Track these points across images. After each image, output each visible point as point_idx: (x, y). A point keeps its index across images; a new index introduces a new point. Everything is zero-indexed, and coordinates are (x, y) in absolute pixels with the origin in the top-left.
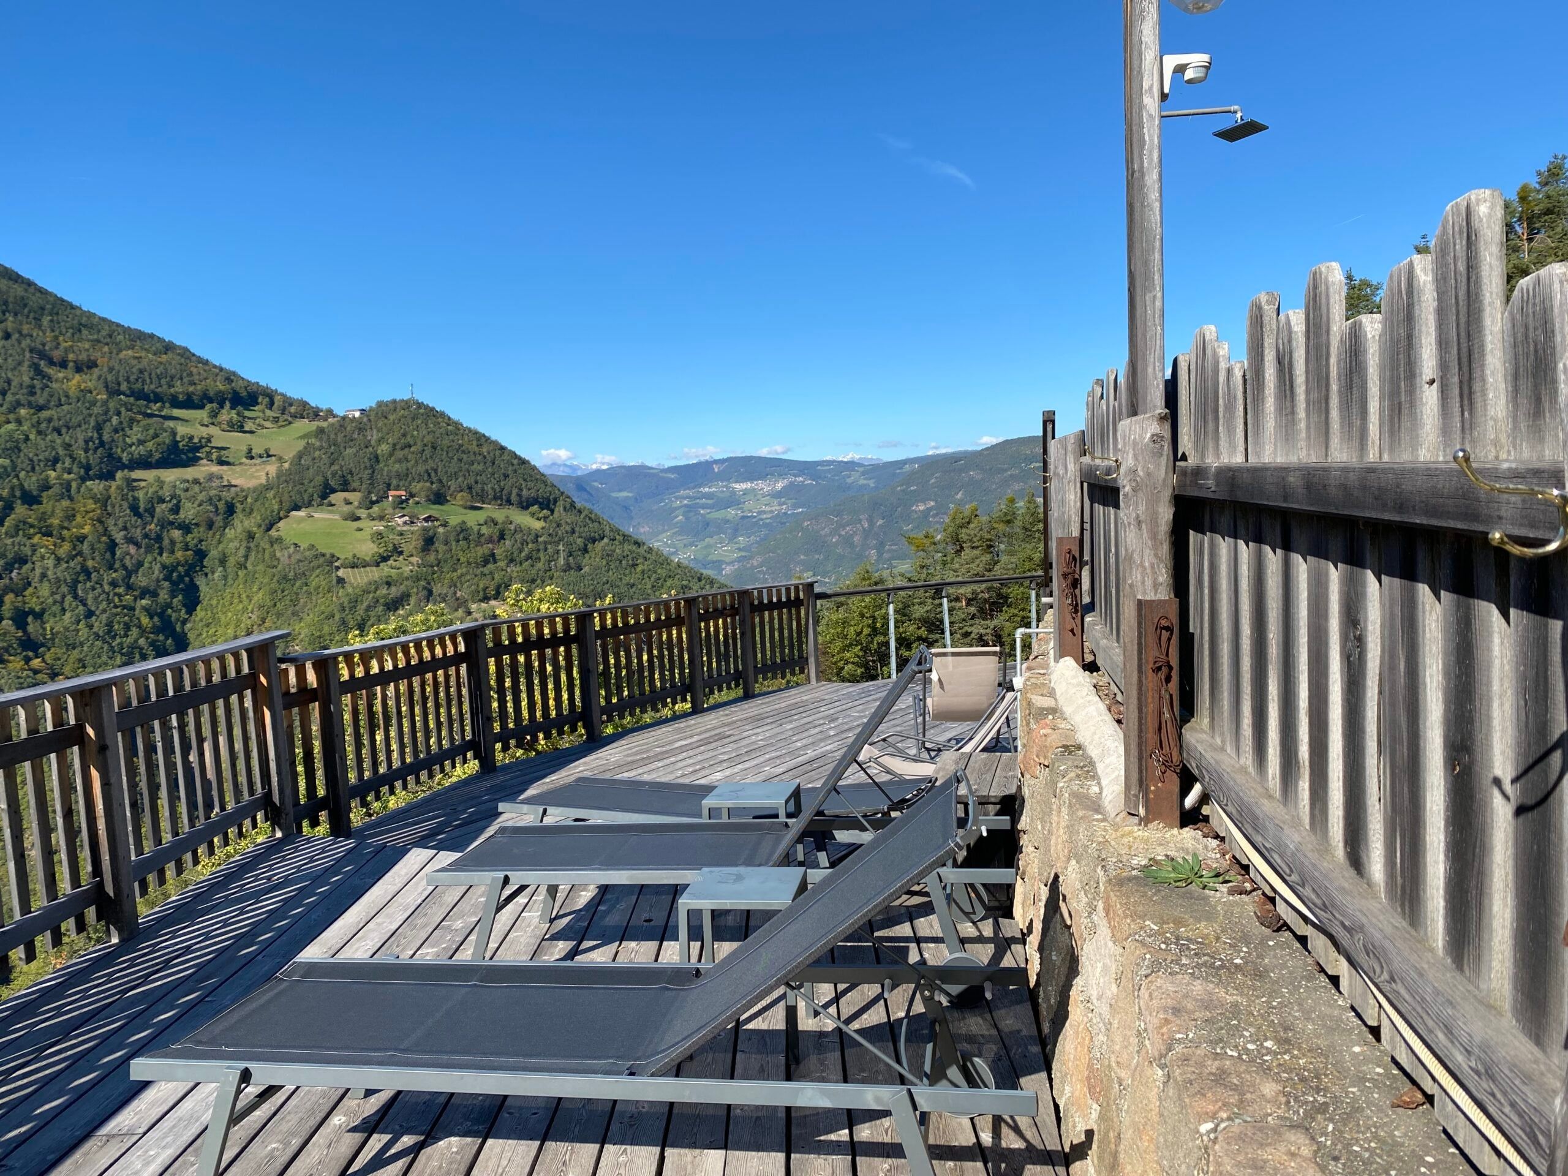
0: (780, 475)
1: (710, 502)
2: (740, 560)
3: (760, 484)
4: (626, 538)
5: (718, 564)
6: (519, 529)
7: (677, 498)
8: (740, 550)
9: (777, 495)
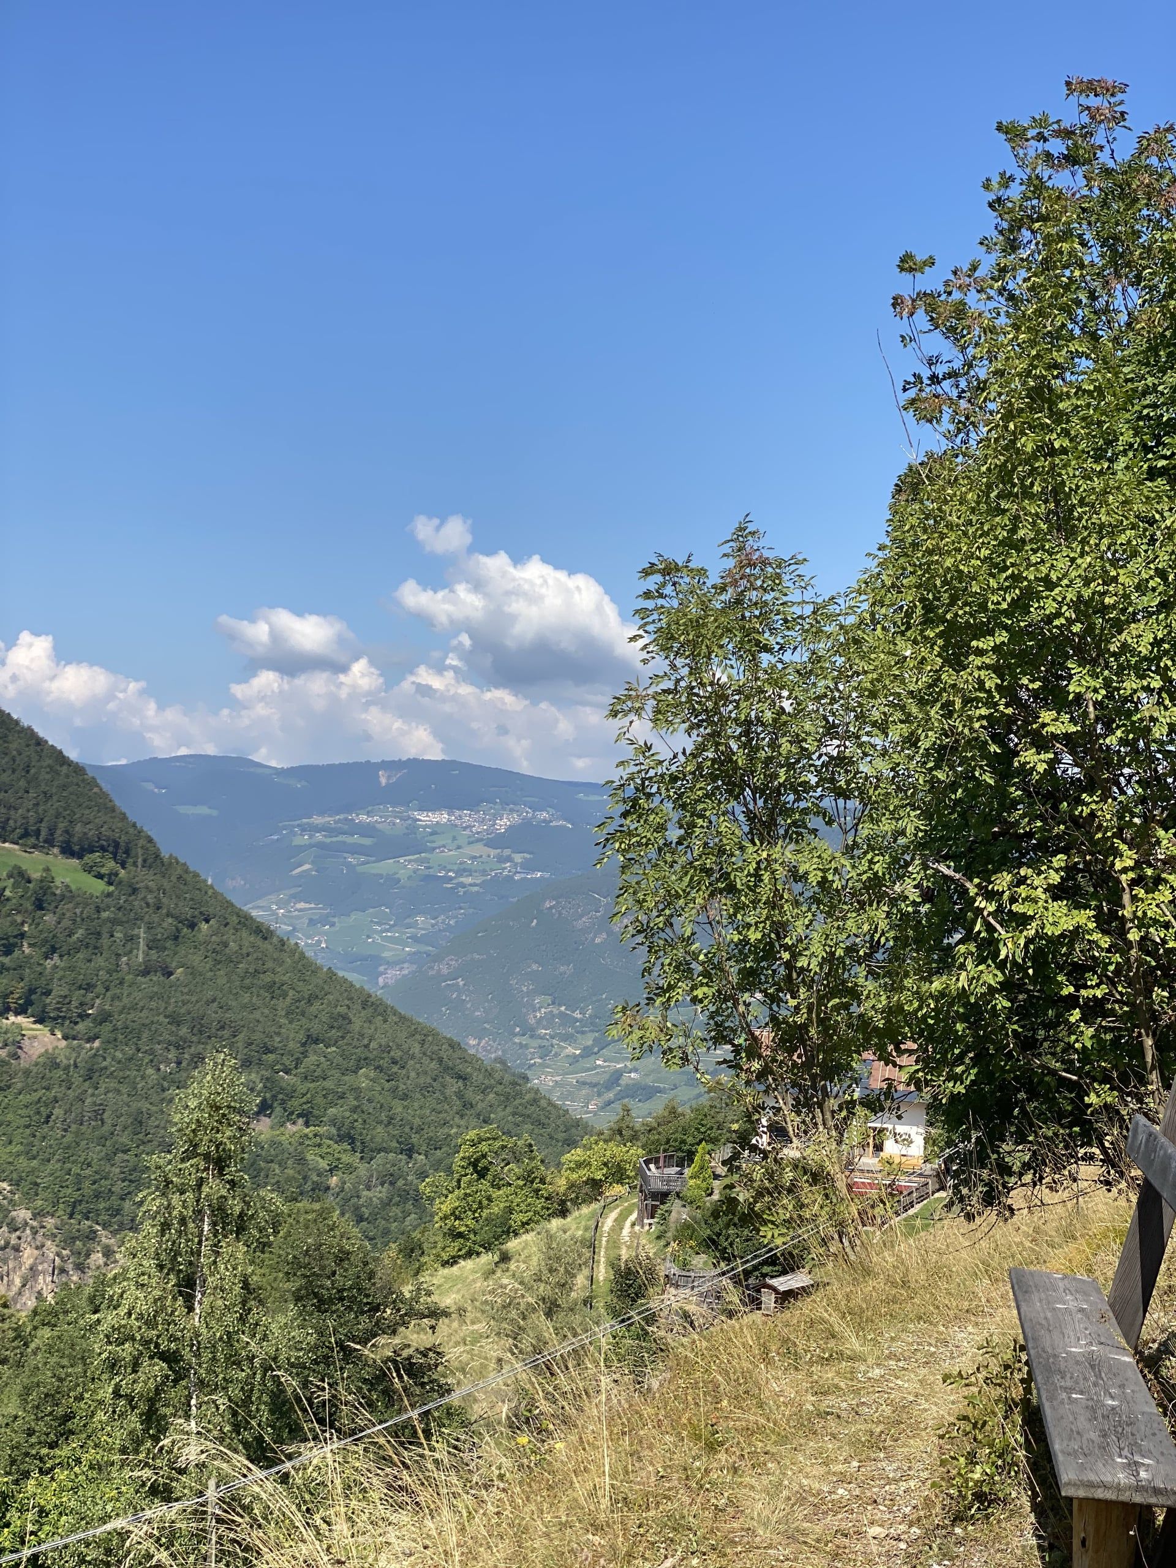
0: (505, 803)
1: (367, 841)
2: (413, 958)
3: (467, 816)
4: (245, 921)
5: (372, 963)
6: (69, 895)
7: (303, 829)
8: (415, 939)
9: (495, 841)
